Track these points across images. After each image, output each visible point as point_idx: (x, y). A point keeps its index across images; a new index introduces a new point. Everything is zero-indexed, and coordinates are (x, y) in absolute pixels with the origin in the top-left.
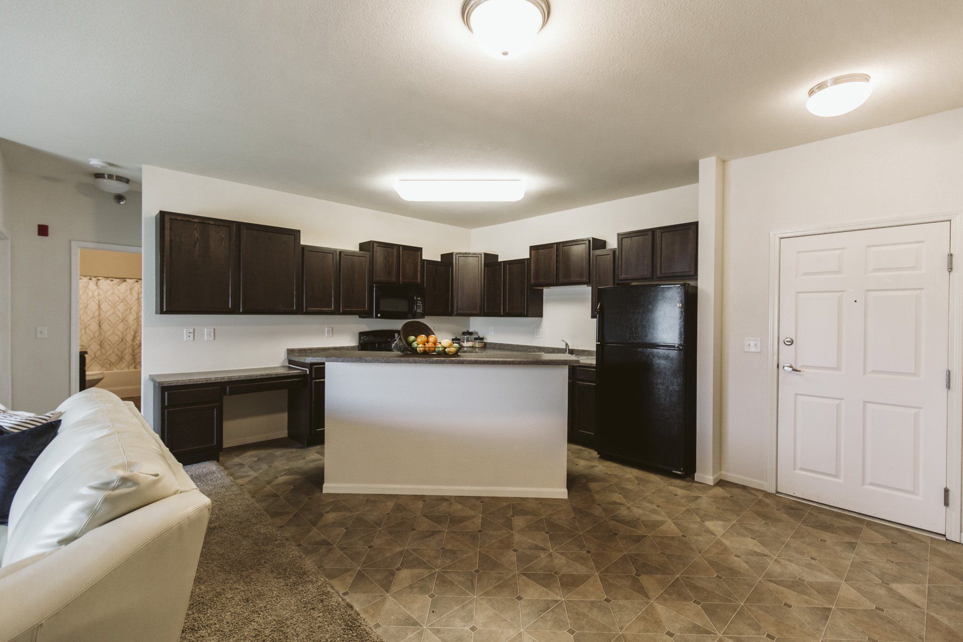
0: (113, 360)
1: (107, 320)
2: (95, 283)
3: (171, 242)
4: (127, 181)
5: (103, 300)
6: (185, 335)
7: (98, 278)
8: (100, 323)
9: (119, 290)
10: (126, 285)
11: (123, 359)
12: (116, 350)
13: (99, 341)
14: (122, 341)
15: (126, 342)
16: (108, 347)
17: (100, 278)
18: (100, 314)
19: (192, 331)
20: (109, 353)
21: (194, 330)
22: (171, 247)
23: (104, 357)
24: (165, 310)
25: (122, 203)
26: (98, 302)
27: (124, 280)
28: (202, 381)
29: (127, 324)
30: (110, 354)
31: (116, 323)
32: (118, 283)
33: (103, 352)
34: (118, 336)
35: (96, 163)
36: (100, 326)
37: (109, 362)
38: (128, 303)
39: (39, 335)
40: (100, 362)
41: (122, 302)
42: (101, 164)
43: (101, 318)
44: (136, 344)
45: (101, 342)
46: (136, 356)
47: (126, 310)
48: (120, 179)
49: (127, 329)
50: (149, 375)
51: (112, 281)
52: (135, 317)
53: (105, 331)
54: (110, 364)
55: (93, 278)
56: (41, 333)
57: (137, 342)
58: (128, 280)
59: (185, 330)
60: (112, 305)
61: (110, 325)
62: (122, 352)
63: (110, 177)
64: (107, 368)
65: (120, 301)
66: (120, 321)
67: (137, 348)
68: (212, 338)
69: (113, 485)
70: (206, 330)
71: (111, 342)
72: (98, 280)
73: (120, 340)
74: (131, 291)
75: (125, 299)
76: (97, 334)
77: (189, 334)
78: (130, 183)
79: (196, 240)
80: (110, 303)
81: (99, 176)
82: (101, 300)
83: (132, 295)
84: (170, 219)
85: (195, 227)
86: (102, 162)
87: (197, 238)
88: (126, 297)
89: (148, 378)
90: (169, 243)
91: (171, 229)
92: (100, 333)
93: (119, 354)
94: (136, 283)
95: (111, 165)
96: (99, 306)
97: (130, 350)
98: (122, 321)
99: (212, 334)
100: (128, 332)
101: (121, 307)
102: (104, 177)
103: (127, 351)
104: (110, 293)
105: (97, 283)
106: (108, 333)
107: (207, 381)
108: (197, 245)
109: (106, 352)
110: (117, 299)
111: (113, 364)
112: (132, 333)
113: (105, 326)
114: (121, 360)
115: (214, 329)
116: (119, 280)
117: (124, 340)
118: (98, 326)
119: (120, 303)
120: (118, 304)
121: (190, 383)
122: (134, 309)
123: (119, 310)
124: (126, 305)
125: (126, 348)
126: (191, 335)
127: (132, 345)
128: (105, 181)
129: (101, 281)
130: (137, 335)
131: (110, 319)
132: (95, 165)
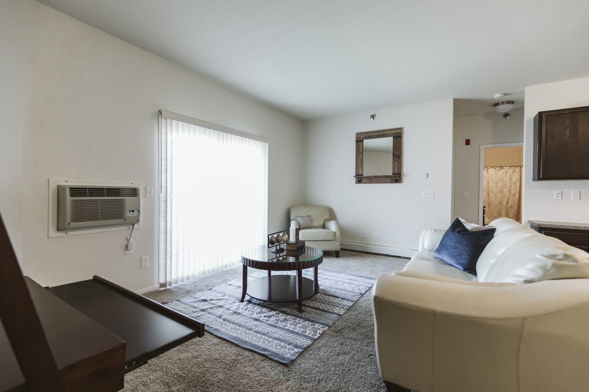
0: (495, 215)
1: (492, 191)
2: (486, 170)
3: (547, 131)
4: (512, 102)
5: (490, 180)
6: (554, 195)
7: (488, 168)
8: (488, 193)
9: (499, 174)
10: (503, 171)
11: (501, 215)
12: (497, 209)
13: (488, 203)
14: (500, 204)
15: (503, 205)
16: (492, 207)
17: (489, 168)
18: (488, 188)
19: (560, 192)
20: (493, 210)
21: (562, 192)
22: (546, 134)
23: (490, 213)
24: (541, 177)
25: (508, 118)
26: (487, 181)
27: (502, 167)
28: (572, 228)
29: (503, 194)
30: (493, 212)
31: (497, 193)
32: (499, 170)
33: (490, 210)
34: (498, 201)
35: (497, 96)
36: (488, 195)
37: (493, 215)
38: (504, 181)
39: (465, 196)
40: (488, 215)
41: (501, 181)
42: (500, 96)
43: (489, 190)
44: (509, 206)
45: (489, 204)
46: (508, 214)
47: (503, 185)
48: (508, 102)
49: (503, 197)
50: (528, 220)
51: (495, 168)
52: (509, 190)
53: (491, 198)
54: (493, 217)
55: (485, 168)
56: (466, 194)
57: (509, 205)
58: (504, 167)
59: (554, 192)
60: (495, 183)
61: (494, 194)
62: (500, 211)
63: (503, 103)
64: (491, 219)
65: (500, 180)
66: (500, 192)
67: (509, 209)
68: (578, 198)
69: (558, 257)
70: (572, 192)
71: (494, 204)
72: (488, 169)
73: (499, 203)
74: (506, 174)
75: (502, 179)
76: (487, 200)
77: (558, 195)
78: (514, 103)
79: (566, 126)
80: (494, 182)
81: (497, 104)
82: (489, 180)
83: (507, 176)
84: (546, 115)
85: (566, 117)
86: (501, 94)
87: (568, 125)
88: (503, 178)
89: (527, 222)
90: (545, 132)
91: (547, 122)
92: (488, 199)
93: (499, 211)
94: (509, 169)
95: (505, 94)
96: (488, 184)
97: (505, 210)
98: (501, 192)
99: (578, 195)
100: (504, 198)
101: (500, 184)
102: (500, 104)
103: (503, 210)
104: (494, 175)
105: (487, 171)
106: (493, 199)
107: (577, 228)
108: (568, 130)
109: (491, 210)
110: (498, 179)
111: (495, 217)
112: (507, 199)
113: (491, 195)
114: (500, 215)
115: (580, 192)
116: (499, 168)
117: (501, 204)
118: (487, 195)
119: (500, 181)
120: (498, 182)
121: (561, 228)
122: (508, 184)
123: (499, 186)
124: (503, 183)
125: (502, 208)
126: (560, 195)
127: (506, 207)
128: (500, 106)
129: (489, 169)
130: (509, 201)
131: (494, 191)
132: (497, 97)
